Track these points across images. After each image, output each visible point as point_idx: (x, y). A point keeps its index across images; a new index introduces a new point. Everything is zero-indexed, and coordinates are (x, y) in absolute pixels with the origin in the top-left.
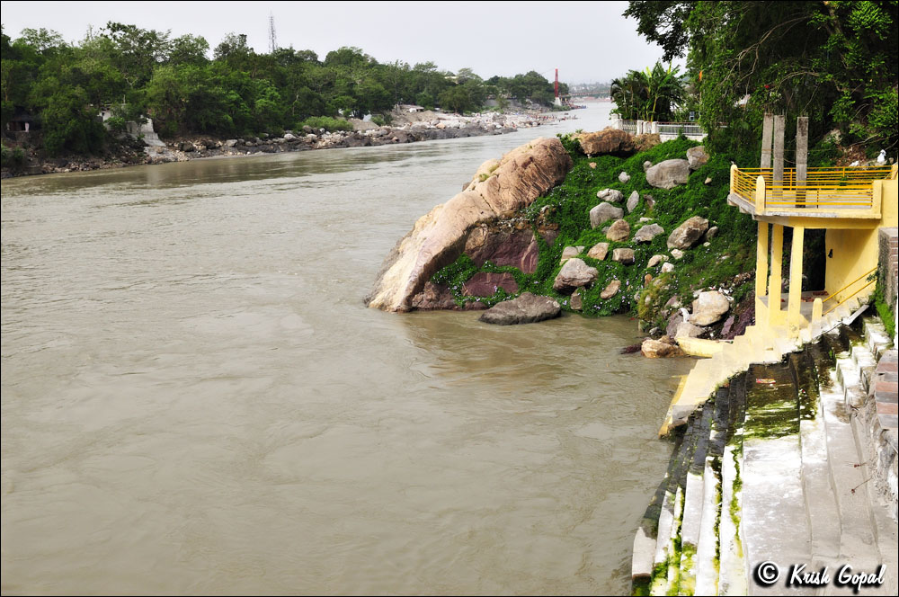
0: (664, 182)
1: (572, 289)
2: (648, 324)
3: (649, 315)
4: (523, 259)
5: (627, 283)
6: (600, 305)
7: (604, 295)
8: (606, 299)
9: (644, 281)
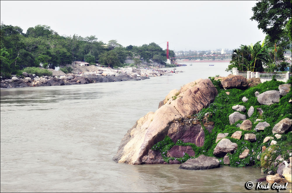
0: (267, 101)
1: (225, 154)
2: (266, 170)
3: (267, 165)
4: (197, 139)
5: (253, 151)
6: (239, 162)
7: (241, 156)
8: (242, 159)
9: (262, 149)
